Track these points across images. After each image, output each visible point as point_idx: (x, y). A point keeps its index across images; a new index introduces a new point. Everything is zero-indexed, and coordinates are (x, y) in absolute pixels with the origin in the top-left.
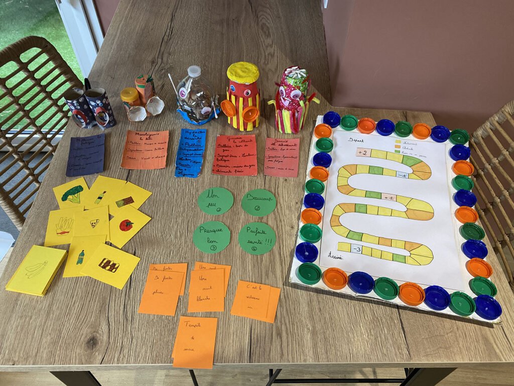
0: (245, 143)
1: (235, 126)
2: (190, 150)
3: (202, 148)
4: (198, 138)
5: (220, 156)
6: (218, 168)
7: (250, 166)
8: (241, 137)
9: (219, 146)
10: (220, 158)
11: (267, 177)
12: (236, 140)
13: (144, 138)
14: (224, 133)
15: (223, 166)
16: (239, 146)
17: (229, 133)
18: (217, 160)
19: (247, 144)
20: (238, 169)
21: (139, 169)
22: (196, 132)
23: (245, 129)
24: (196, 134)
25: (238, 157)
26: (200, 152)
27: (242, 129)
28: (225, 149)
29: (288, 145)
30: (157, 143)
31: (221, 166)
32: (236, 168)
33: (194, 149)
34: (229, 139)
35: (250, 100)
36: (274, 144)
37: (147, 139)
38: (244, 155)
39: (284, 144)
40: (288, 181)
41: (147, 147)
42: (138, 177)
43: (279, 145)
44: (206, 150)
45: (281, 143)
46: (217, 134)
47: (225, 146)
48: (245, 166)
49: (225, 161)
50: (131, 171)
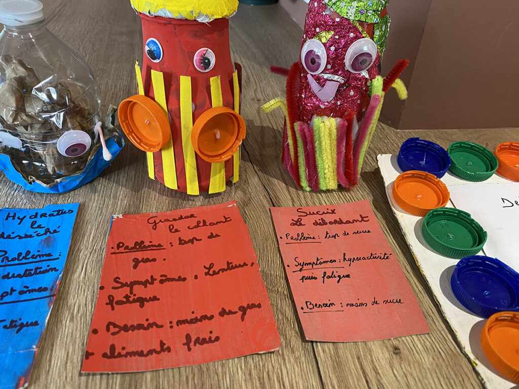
0: (209, 230)
1: (170, 182)
2: (6, 276)
3: (53, 264)
4: (47, 231)
5: (124, 285)
6: (112, 340)
7: (243, 310)
8: (193, 211)
9: (118, 248)
10: (119, 295)
11: (319, 348)
12: (177, 225)
14: (138, 207)
15: (133, 328)
16: (191, 241)
17: (155, 205)
18: (111, 301)
19: (214, 230)
20: (195, 331)
22: (44, 215)
23: (204, 189)
24: (40, 221)
25: (190, 279)
26: (46, 280)
27: (193, 188)
28: (140, 255)
29: (341, 222)
31: (126, 328)
32: (187, 329)
33: (21, 270)
34: (155, 223)
35: (215, 84)
36: (298, 223)
38: (210, 271)
39: (328, 218)
40: (404, 351)
43: (316, 224)
44: (68, 270)
45: (317, 218)
46: (113, 212)
47: (140, 246)
48: (223, 313)
49: (142, 301)
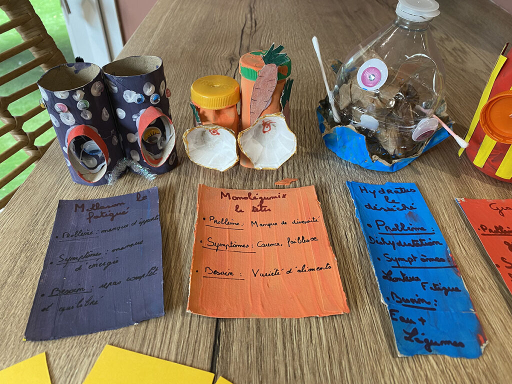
2: (399, 244)
4: (405, 207)
9: (484, 230)
13: (247, 205)
21: (253, 318)
22: (389, 191)
24: (392, 196)
30: (289, 222)
34: (499, 210)
37: (254, 210)
41: (262, 235)
42: (253, 352)
50: (222, 325)
